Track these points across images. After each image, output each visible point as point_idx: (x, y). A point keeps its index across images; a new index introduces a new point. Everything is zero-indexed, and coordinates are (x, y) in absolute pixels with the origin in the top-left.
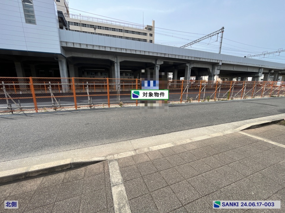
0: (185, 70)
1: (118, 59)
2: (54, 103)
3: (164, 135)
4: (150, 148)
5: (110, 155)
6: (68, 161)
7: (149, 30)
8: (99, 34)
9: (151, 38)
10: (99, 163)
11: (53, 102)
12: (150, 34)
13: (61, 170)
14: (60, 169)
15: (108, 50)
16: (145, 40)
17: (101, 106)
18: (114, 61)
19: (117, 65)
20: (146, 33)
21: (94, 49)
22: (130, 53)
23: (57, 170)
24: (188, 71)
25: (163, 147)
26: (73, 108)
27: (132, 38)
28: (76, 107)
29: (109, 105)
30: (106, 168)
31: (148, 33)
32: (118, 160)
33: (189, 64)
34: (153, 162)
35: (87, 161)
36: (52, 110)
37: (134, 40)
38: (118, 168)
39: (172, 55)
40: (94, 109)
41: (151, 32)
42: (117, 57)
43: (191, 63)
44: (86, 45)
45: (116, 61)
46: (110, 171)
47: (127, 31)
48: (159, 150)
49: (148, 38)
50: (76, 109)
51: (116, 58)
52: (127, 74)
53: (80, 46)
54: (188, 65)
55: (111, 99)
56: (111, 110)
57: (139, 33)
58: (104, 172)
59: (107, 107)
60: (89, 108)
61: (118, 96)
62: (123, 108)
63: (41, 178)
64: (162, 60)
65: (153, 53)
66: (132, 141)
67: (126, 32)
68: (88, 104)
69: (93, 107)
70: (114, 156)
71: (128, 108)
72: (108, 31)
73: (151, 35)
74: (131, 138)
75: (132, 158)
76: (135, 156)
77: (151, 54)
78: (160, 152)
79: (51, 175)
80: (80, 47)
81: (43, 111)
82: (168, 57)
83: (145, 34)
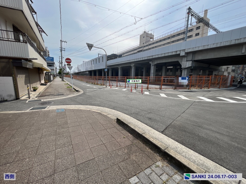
24: (151, 68)
67: (173, 38)
73: (199, 28)
83: (191, 30)
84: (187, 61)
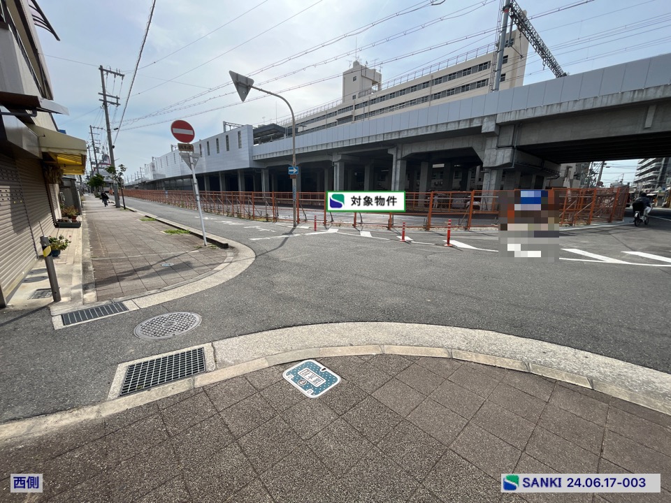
16: (482, 83)
33: (395, 149)
54: (392, 152)
57: (467, 72)
84: (498, 147)
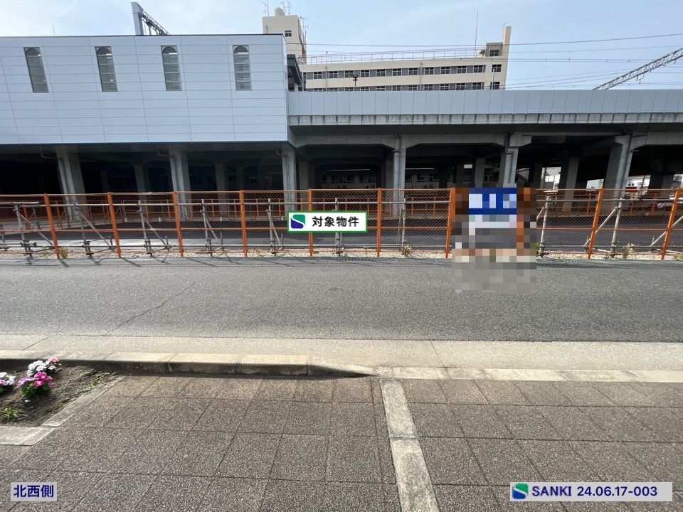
0: (608, 156)
1: (404, 141)
2: (274, 242)
3: (530, 343)
4: (489, 370)
5: (383, 366)
6: (301, 360)
7: (491, 55)
8: (362, 88)
9: (497, 77)
10: (360, 379)
11: (272, 239)
12: (494, 66)
13: (291, 375)
14: (289, 373)
15: (382, 124)
16: (478, 86)
17: (361, 253)
18: (393, 146)
19: (400, 157)
20: (481, 66)
21: (352, 124)
22: (435, 123)
23: (283, 372)
24: (622, 161)
25: (528, 375)
26: (305, 254)
27: (442, 85)
28: (311, 252)
29: (378, 252)
30: (376, 393)
31: (489, 63)
32: (403, 382)
33: (628, 137)
34: (497, 410)
35: (337, 368)
36: (269, 254)
37: (447, 89)
38: (404, 400)
39: (564, 115)
40: (346, 258)
41: (496, 60)
42: (400, 138)
43: (635, 133)
44: (335, 118)
45: (397, 148)
46: (386, 402)
47: (430, 71)
48: (515, 383)
49: (487, 77)
50: (311, 255)
51: (397, 141)
52: (422, 176)
53: (324, 121)
54: (620, 140)
55: (383, 238)
56: (383, 263)
57: (462, 69)
58: (373, 401)
59: (373, 254)
60: (336, 255)
61: (401, 230)
62: (410, 261)
63: (259, 381)
64: (527, 134)
65: (500, 118)
66: (437, 344)
67: (427, 73)
68: (334, 247)
69: (343, 254)
70: (393, 370)
71: (423, 261)
72: (383, 77)
73: (497, 68)
74: (434, 337)
75: (439, 385)
76: (445, 381)
77: (493, 121)
78: (519, 388)
79: (273, 379)
80: (322, 124)
81: (256, 255)
82: (548, 122)
83: (479, 69)
